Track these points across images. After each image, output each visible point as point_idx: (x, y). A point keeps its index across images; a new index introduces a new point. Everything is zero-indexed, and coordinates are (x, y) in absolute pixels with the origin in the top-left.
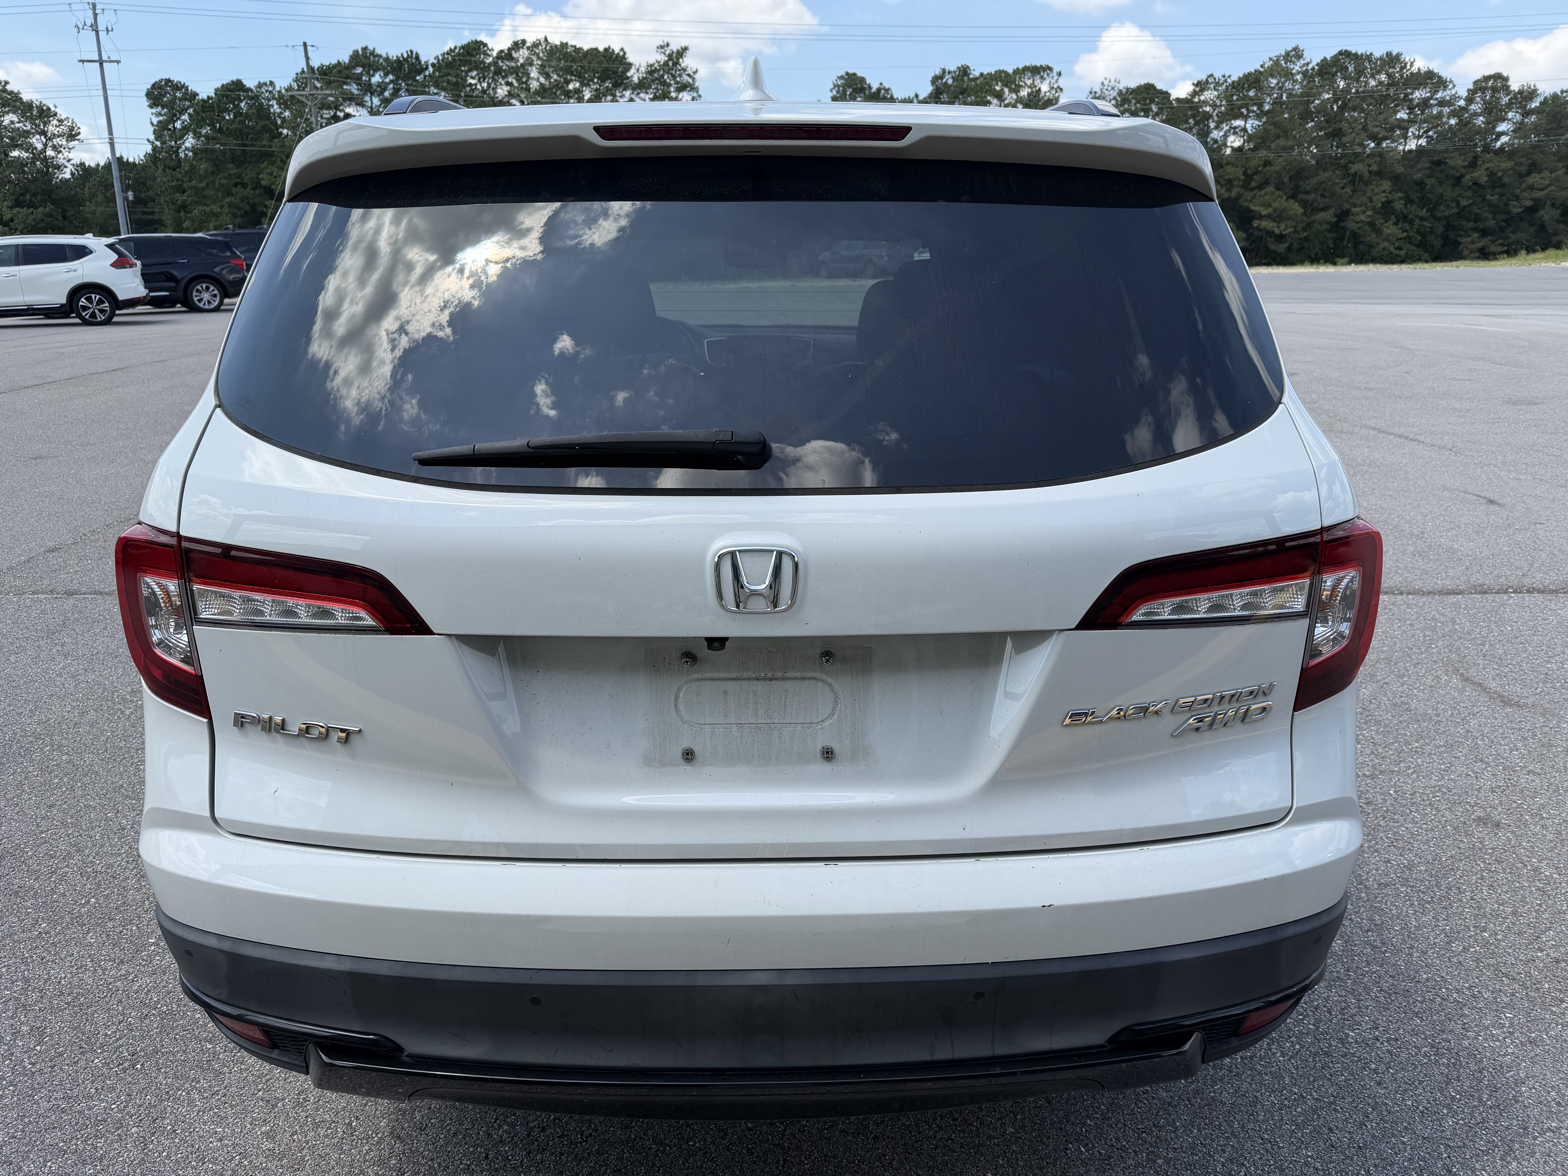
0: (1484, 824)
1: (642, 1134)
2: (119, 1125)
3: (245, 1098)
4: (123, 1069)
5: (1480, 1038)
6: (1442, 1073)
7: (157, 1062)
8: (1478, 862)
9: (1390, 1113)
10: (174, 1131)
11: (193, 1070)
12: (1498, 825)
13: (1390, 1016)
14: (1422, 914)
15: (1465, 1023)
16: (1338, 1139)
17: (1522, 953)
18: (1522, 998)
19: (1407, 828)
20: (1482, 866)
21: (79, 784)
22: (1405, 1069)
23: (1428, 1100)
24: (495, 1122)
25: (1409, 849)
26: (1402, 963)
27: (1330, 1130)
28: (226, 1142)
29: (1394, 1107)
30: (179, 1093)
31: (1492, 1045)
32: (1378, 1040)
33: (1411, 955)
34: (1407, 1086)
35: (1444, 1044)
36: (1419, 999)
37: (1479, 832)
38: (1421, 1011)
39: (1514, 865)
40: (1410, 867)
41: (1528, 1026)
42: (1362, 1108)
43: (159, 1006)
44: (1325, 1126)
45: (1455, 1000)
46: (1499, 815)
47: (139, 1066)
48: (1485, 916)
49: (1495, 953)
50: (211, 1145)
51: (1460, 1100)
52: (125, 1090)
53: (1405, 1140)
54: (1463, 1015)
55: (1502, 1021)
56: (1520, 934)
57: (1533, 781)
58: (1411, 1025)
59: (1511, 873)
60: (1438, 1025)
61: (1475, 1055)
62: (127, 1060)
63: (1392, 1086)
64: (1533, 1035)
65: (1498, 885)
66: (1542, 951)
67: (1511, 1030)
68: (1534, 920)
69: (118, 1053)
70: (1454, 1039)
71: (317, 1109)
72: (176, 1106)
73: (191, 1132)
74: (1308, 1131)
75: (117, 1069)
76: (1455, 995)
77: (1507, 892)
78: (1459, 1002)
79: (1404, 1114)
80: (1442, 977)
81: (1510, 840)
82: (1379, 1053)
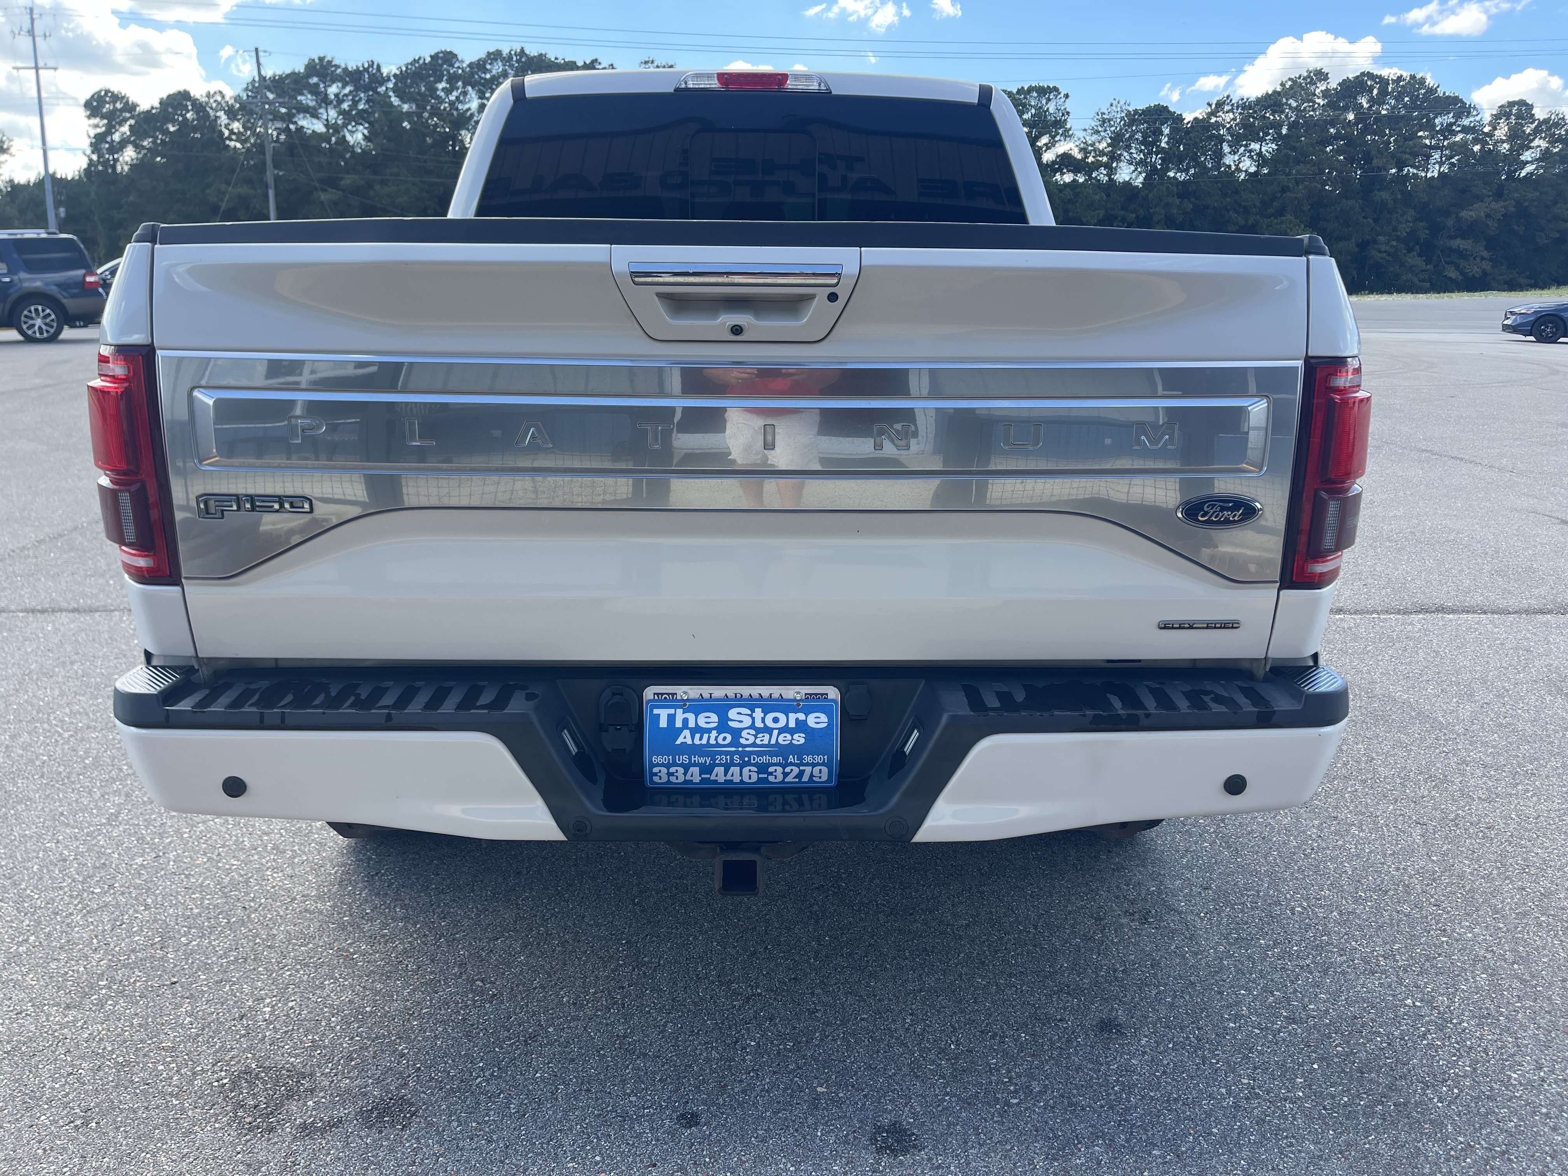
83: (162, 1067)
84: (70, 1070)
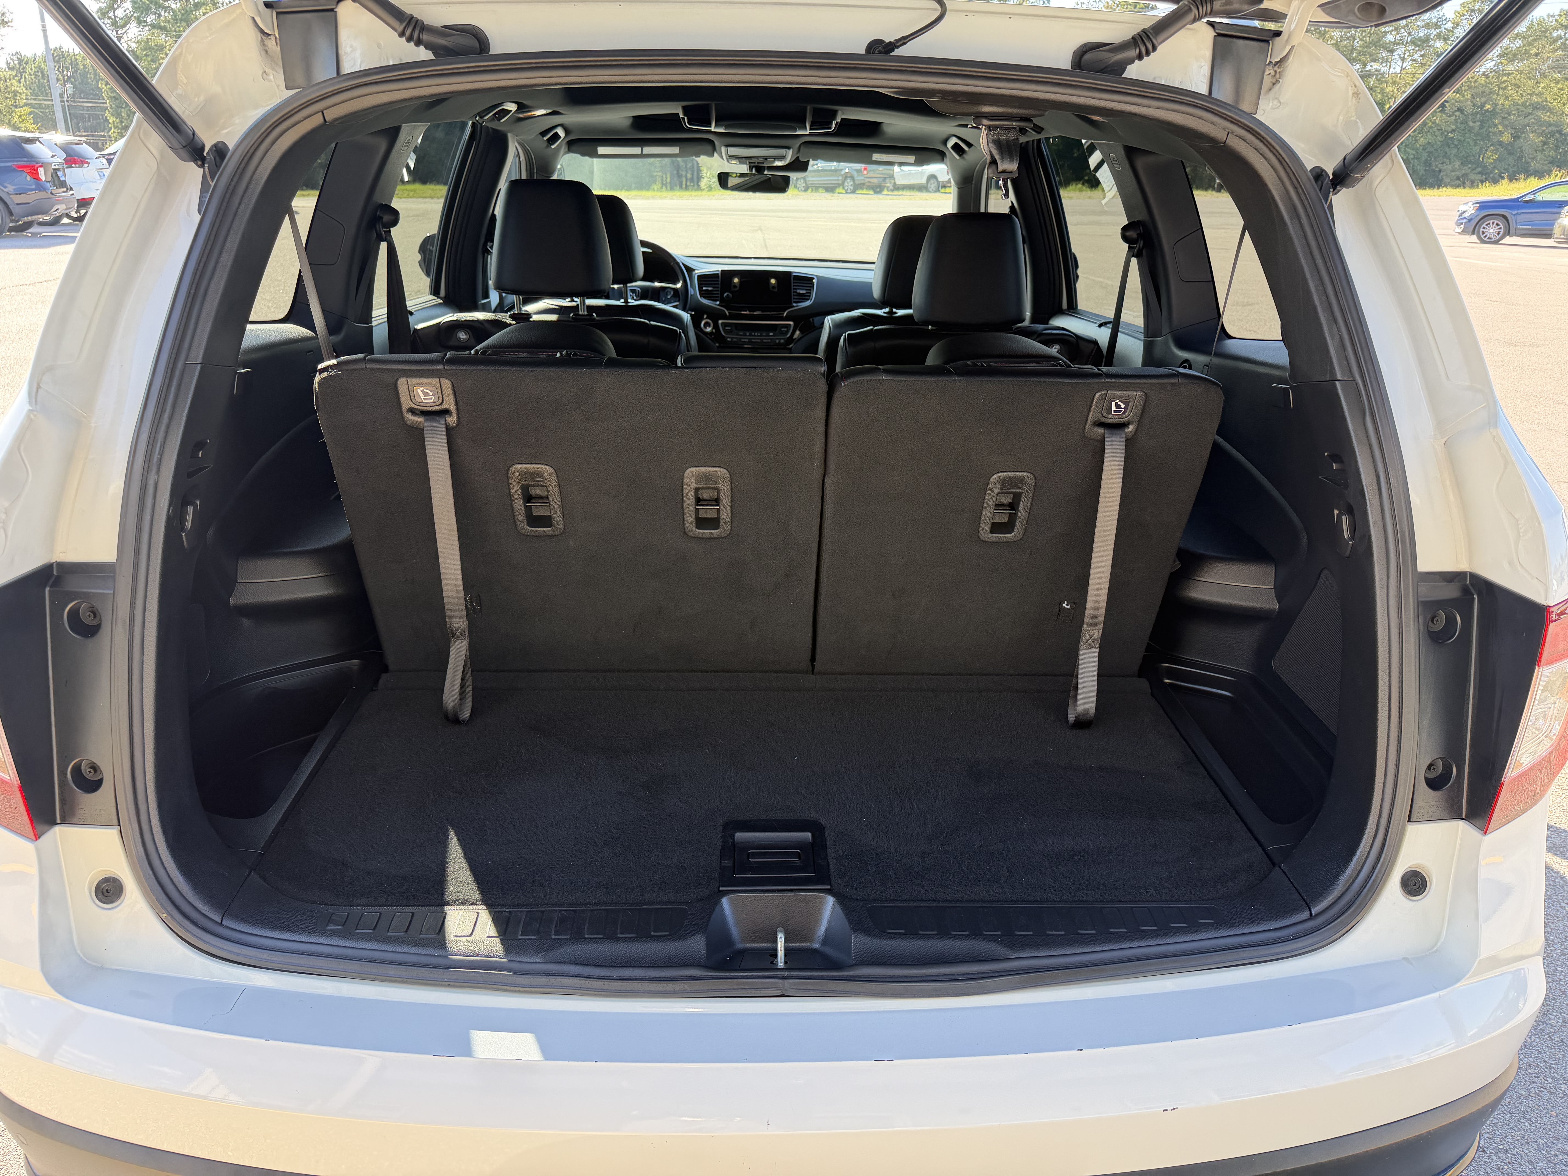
36: (1523, 1093)
60: (1550, 1130)
80: (1545, 1061)
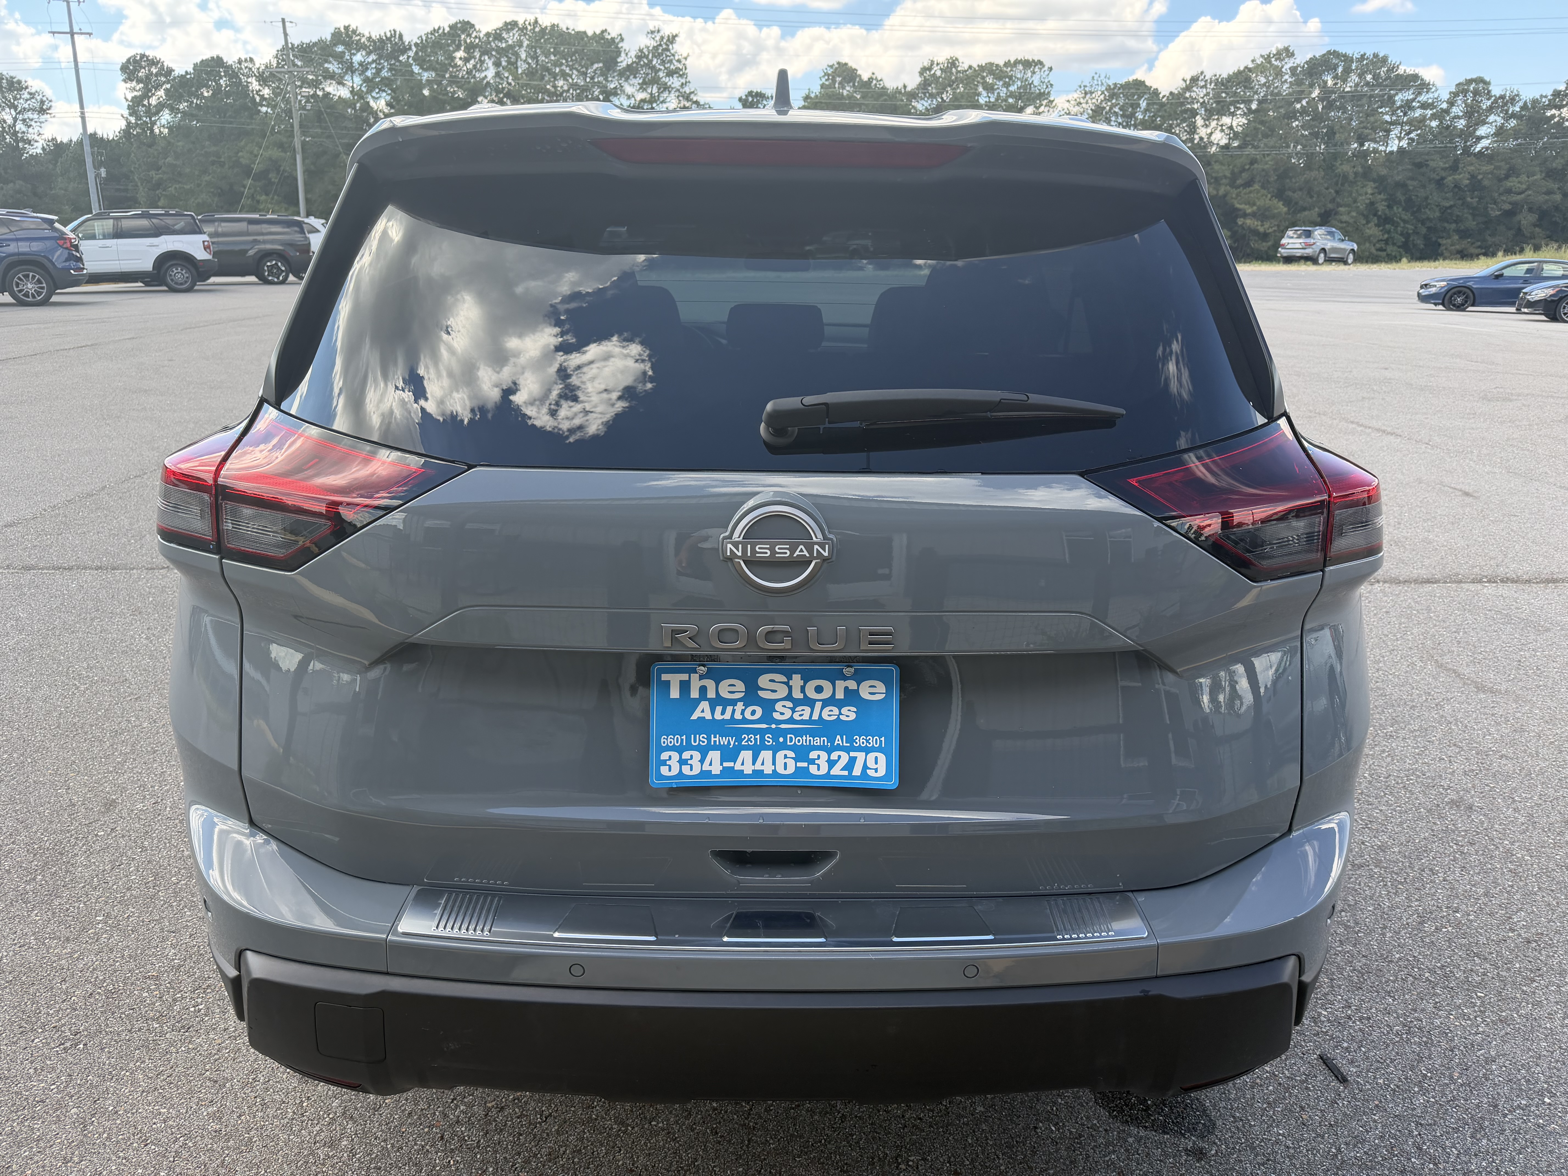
0: (1457, 806)
1: (603, 1113)
2: (60, 1105)
3: (192, 1078)
4: (64, 1049)
5: (1452, 1017)
6: (1414, 1052)
7: (100, 1042)
8: (1451, 844)
9: (1361, 1091)
10: (116, 1112)
11: (139, 1049)
12: (1471, 808)
13: (1363, 995)
14: (1395, 894)
15: (1437, 1003)
16: (1310, 1117)
17: (1494, 933)
18: (1493, 978)
19: (1381, 811)
20: (1455, 847)
21: (29, 761)
22: (1377, 1048)
23: (1399, 1078)
24: (452, 1102)
25: (1383, 831)
26: (1375, 943)
27: (1302, 1108)
28: (170, 1123)
29: (1365, 1085)
30: (123, 1073)
31: (1463, 1024)
32: (1350, 1018)
33: (1384, 935)
34: (1379, 1065)
35: (1415, 1023)
37: (1451, 814)
38: (1394, 990)
39: (1486, 847)
40: (1383, 848)
41: (1498, 1005)
42: (1334, 1086)
43: (105, 985)
44: (1296, 1104)
45: (1427, 979)
46: (1472, 798)
47: (81, 1046)
48: (1458, 897)
49: (1466, 933)
50: (154, 1126)
51: (1432, 1078)
52: (66, 1070)
53: (1377, 1118)
54: (1435, 994)
55: (1473, 1001)
56: (1491, 914)
57: (1505, 765)
58: (1383, 1004)
59: (1483, 854)
61: (1447, 1034)
62: (69, 1039)
63: (1364, 1064)
64: (1504, 1014)
65: (1471, 866)
66: (1512, 930)
67: (1482, 1009)
68: (1506, 901)
69: (60, 1033)
70: (1426, 1018)
71: (267, 1089)
72: (119, 1087)
73: (133, 1114)
74: (1279, 1109)
75: (58, 1049)
76: (1427, 975)
77: (1479, 873)
78: (1431, 981)
79: (1376, 1092)
81: (1482, 823)
82: (1352, 1031)
83: (147, 994)
84: (64, 997)
